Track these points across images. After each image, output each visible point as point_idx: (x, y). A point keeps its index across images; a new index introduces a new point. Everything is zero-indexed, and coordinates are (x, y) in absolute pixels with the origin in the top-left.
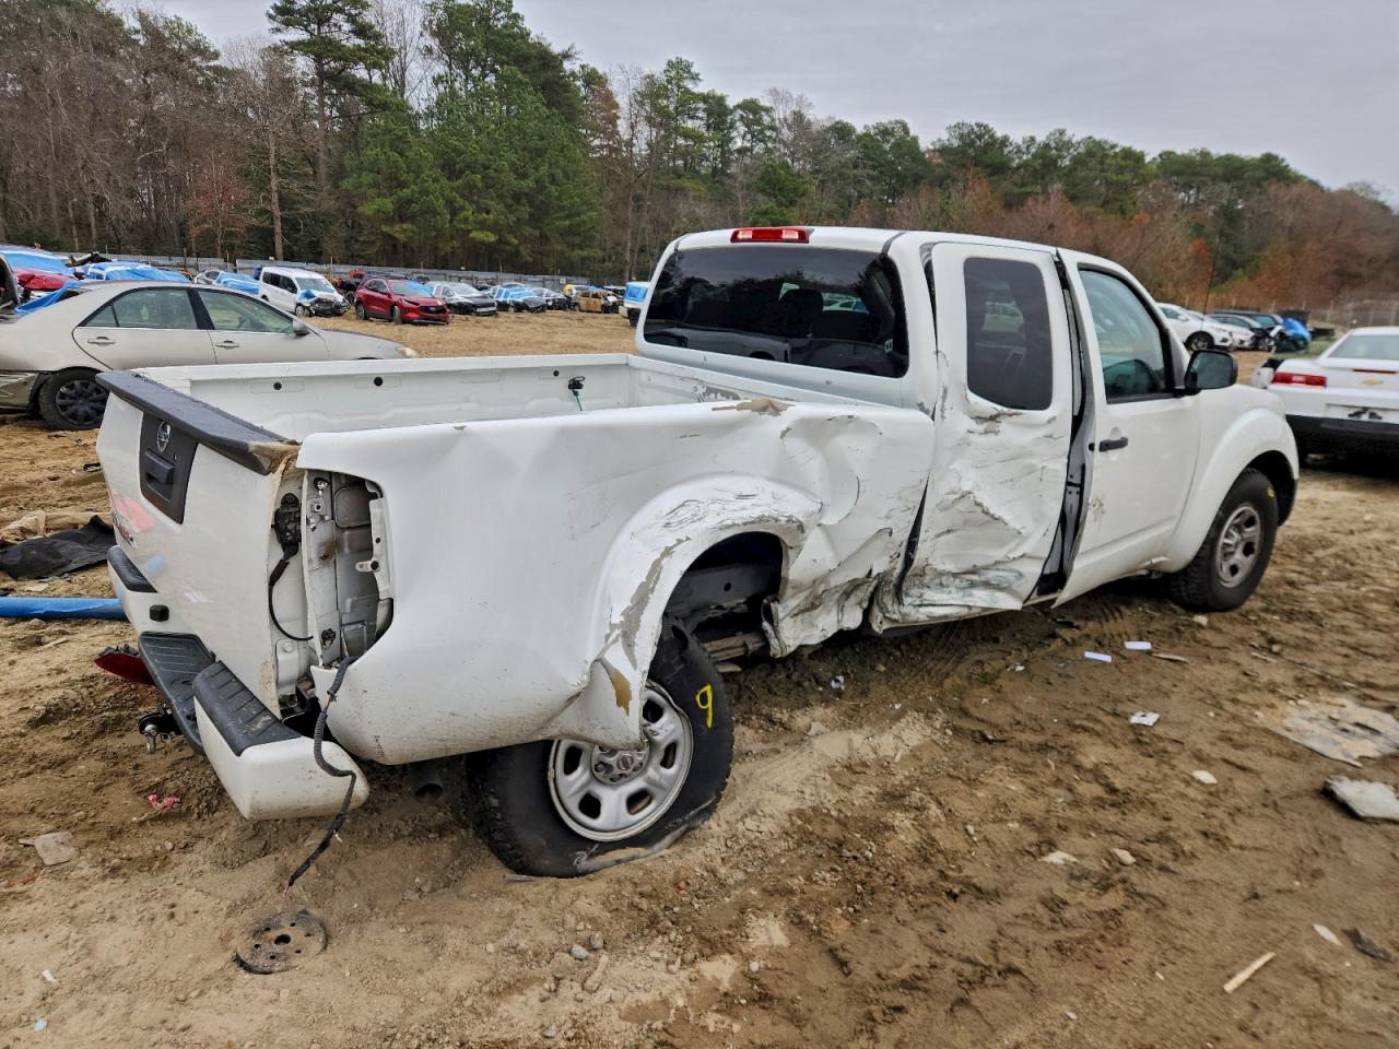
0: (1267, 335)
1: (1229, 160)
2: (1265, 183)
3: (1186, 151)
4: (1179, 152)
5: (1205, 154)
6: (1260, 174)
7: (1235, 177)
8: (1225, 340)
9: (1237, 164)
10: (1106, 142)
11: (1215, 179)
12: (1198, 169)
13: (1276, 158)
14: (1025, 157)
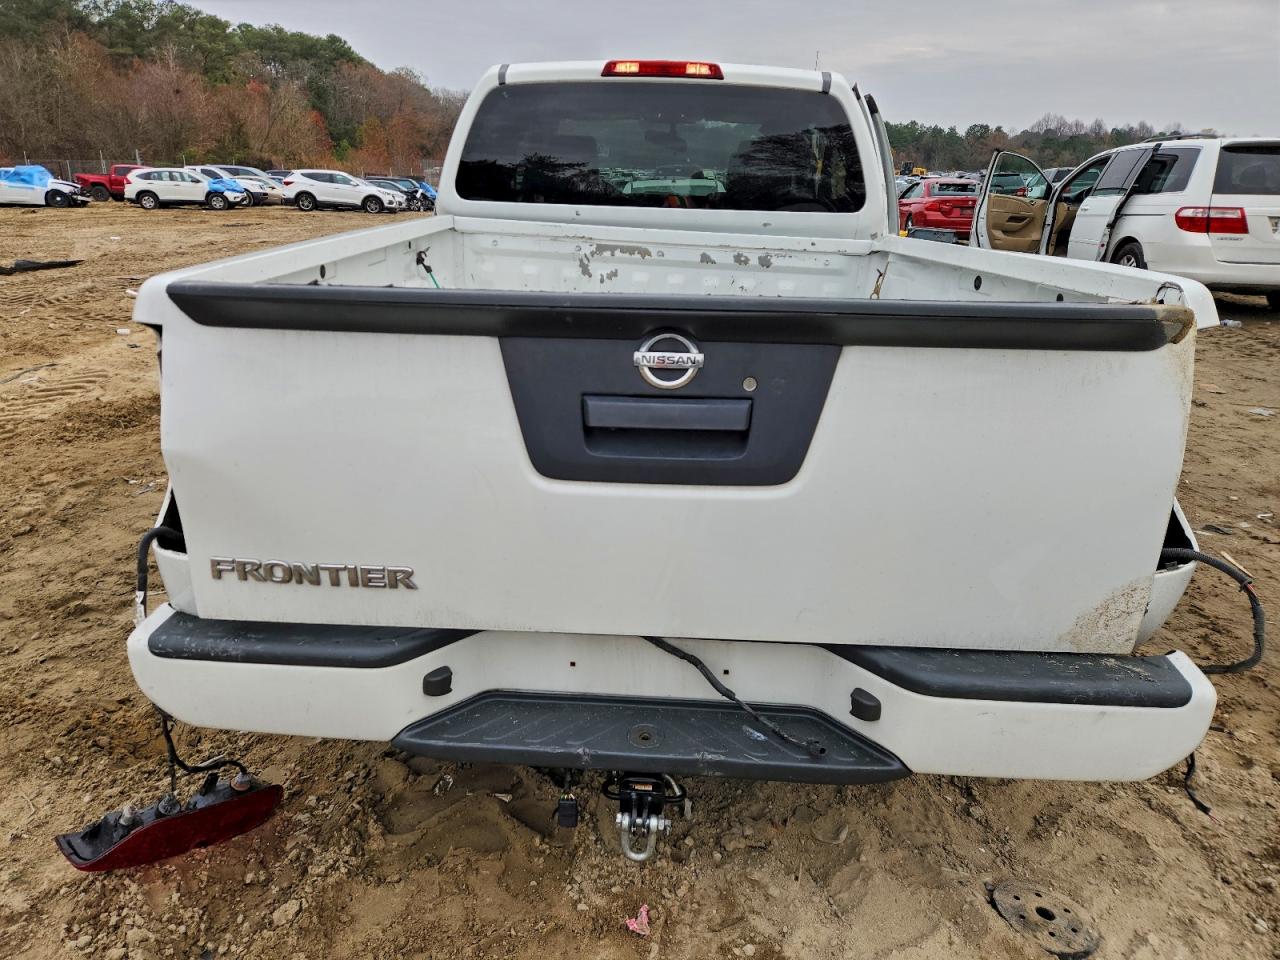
0: (415, 198)
1: (300, 38)
2: (337, 63)
3: (263, 26)
4: (256, 26)
5: (280, 31)
6: (328, 54)
7: (312, 55)
8: (391, 202)
9: (310, 43)
10: (190, 8)
11: (295, 56)
12: (277, 44)
13: (339, 40)
14: (105, 14)
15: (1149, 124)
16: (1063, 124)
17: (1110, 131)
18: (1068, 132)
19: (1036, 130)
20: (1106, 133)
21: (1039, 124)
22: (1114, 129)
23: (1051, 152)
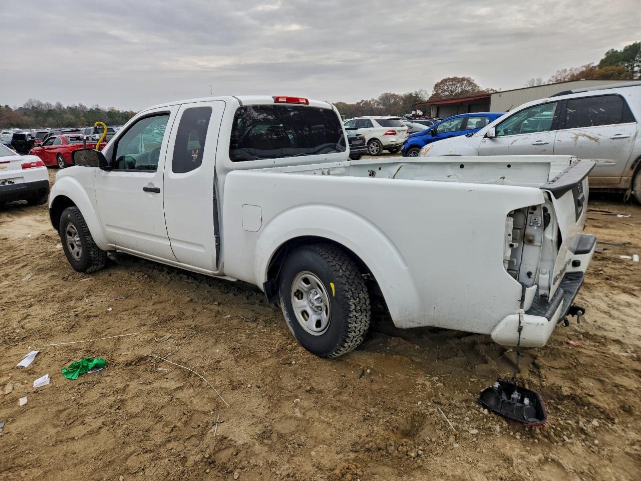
15: (84, 105)
16: (40, 104)
17: (66, 108)
18: (45, 109)
19: (26, 107)
20: (64, 109)
21: (27, 104)
22: (68, 107)
23: (41, 118)
